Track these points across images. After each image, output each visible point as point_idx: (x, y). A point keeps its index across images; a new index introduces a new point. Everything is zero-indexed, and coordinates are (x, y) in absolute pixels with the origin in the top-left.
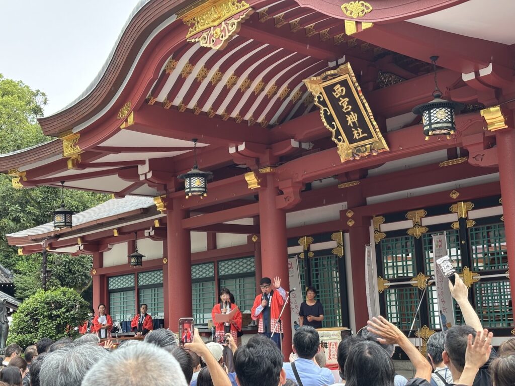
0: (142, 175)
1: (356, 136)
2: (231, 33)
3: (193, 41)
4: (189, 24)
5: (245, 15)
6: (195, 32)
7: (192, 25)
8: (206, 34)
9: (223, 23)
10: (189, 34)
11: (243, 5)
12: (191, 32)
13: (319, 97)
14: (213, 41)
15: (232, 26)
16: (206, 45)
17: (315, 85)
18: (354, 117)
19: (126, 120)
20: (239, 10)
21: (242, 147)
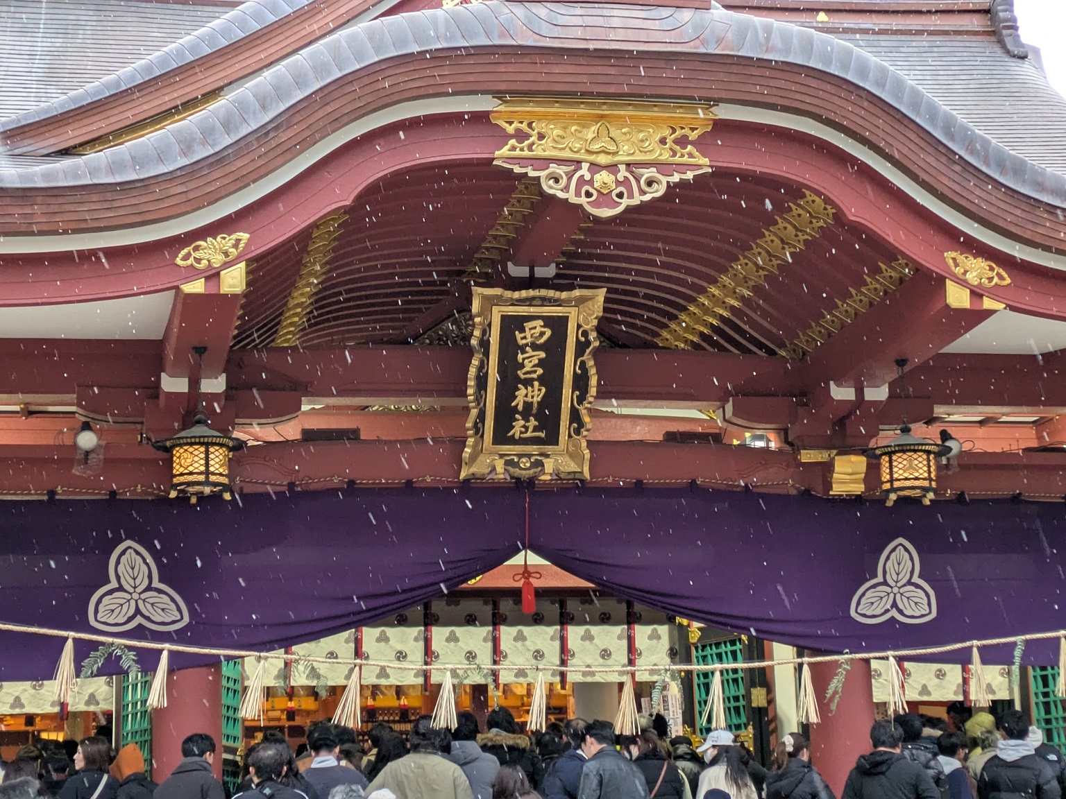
2: (647, 198)
3: (517, 169)
4: (510, 129)
5: (690, 175)
6: (526, 153)
7: (521, 136)
8: (561, 170)
9: (622, 168)
10: (505, 151)
11: (691, 155)
12: (513, 148)
13: (484, 332)
14: (588, 194)
15: (650, 183)
16: (561, 195)
17: (490, 302)
18: (535, 394)
19: (213, 276)
20: (677, 159)
21: (215, 385)
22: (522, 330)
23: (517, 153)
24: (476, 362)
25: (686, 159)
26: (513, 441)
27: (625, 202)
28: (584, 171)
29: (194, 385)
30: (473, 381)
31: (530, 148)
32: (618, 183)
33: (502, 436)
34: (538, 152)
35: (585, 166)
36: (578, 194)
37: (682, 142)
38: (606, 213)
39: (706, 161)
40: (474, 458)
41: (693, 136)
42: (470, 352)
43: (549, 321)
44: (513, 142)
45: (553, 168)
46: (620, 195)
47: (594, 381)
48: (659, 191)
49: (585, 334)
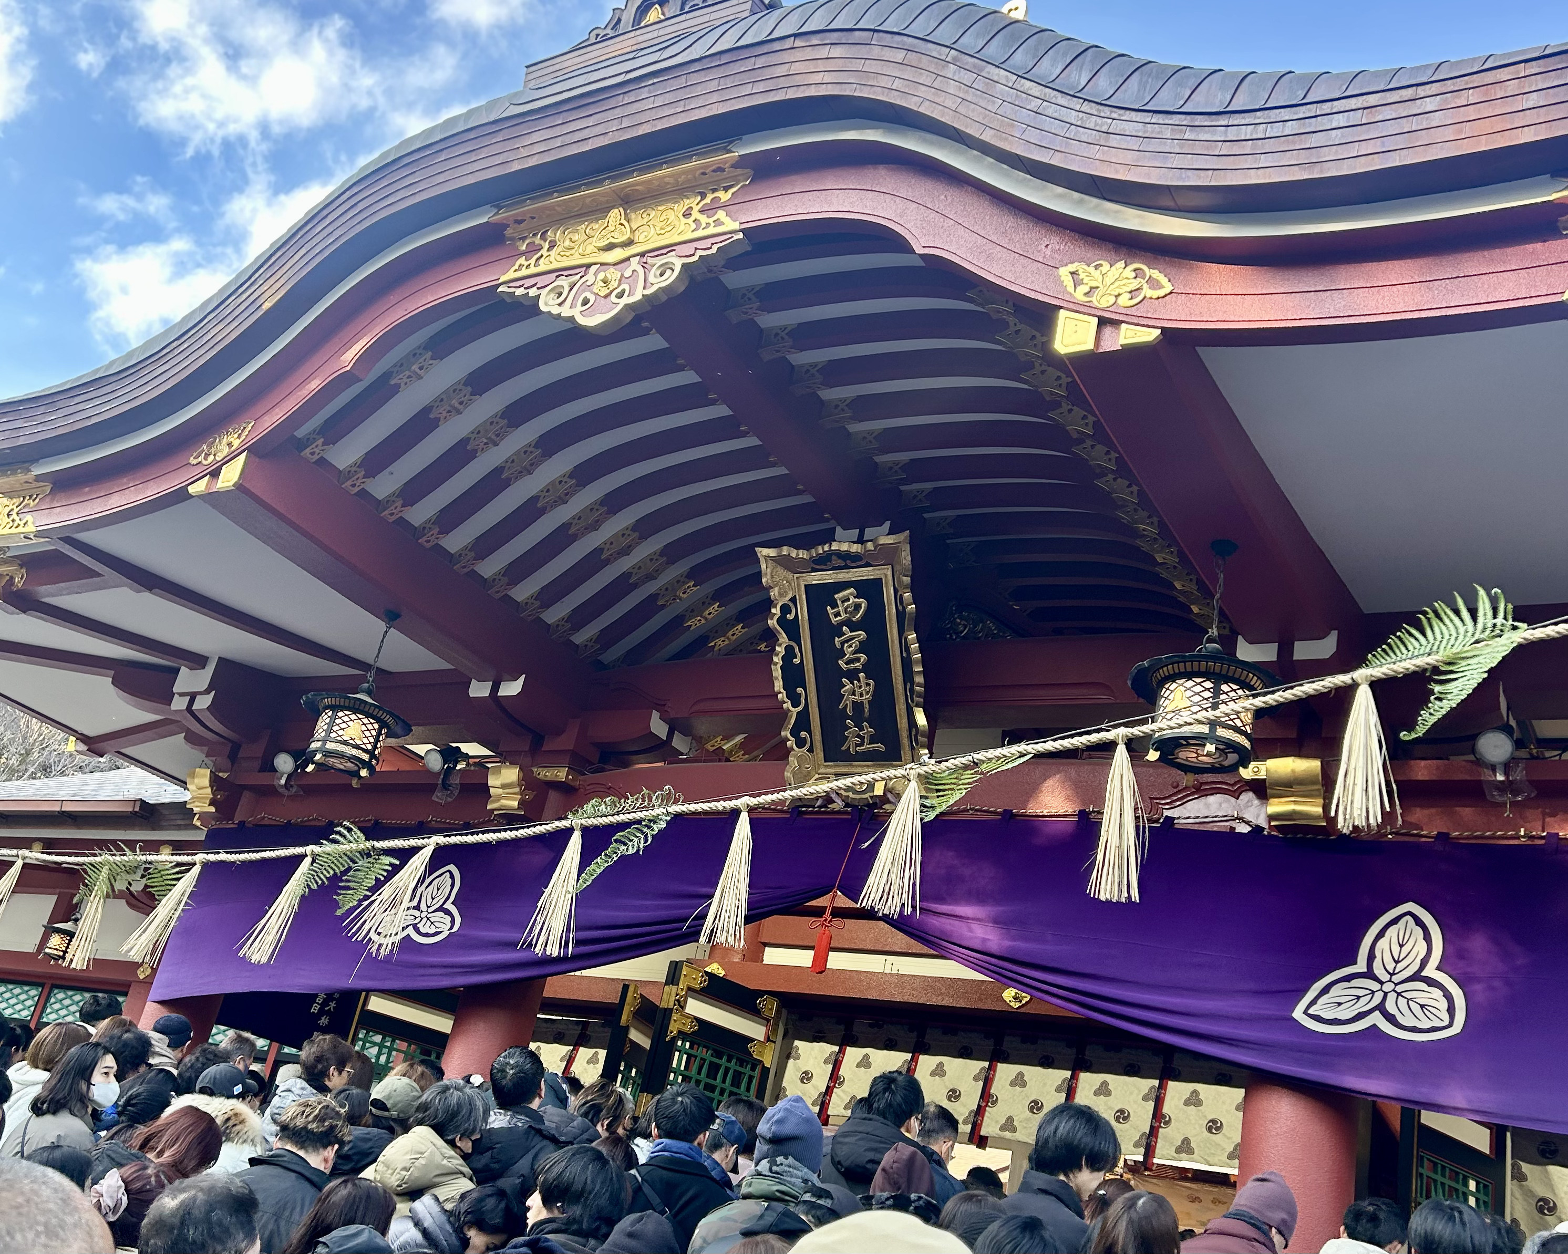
0: (181, 695)
1: (851, 742)
2: (651, 291)
3: (520, 293)
4: (524, 245)
5: (712, 248)
6: (533, 270)
7: (531, 251)
8: (565, 281)
9: (635, 260)
10: (511, 273)
11: (717, 223)
12: (520, 268)
13: (785, 610)
14: (585, 302)
15: (660, 272)
16: (557, 311)
17: (784, 569)
18: (864, 690)
19: (216, 471)
20: (701, 233)
21: (512, 688)
22: (834, 604)
23: (524, 272)
24: (781, 650)
25: (712, 230)
26: (848, 758)
27: (626, 300)
28: (590, 278)
29: (495, 688)
30: (777, 673)
31: (537, 262)
32: (623, 280)
33: (834, 750)
34: (544, 266)
35: (593, 270)
36: (574, 305)
37: (710, 208)
39: (737, 226)
41: (725, 196)
43: (861, 588)
44: (522, 260)
45: (558, 279)
46: (621, 294)
47: (919, 663)
48: (669, 278)
49: (901, 601)
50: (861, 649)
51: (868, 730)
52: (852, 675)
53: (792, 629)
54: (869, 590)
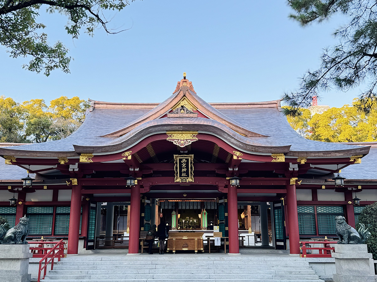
0: (71, 169)
1: (183, 175)
2: (188, 144)
3: (170, 141)
4: (169, 135)
5: (195, 141)
6: (171, 138)
7: (170, 136)
8: (176, 141)
9: (185, 140)
10: (168, 138)
11: (195, 138)
12: (169, 138)
13: (176, 161)
14: (180, 144)
15: (189, 142)
16: (176, 144)
17: (176, 157)
18: (185, 170)
19: (127, 157)
20: (193, 139)
21: (137, 170)
22: (182, 161)
23: (170, 138)
24: (175, 166)
25: (194, 139)
26: (182, 177)
27: (185, 145)
28: (180, 141)
29: (134, 170)
30: (175, 168)
31: (172, 138)
32: (184, 142)
33: (181, 176)
34: (173, 138)
35: (180, 140)
36: (178, 144)
37: (194, 136)
38: (182, 147)
39: (197, 139)
40: (176, 179)
41: (196, 135)
42: (174, 164)
43: (186, 159)
44: (169, 137)
45: (175, 140)
46: (185, 144)
47: (193, 168)
48: (190, 143)
49: (191, 161)
50: (185, 165)
51: (185, 174)
52: (184, 168)
53: (177, 163)
54: (188, 160)
